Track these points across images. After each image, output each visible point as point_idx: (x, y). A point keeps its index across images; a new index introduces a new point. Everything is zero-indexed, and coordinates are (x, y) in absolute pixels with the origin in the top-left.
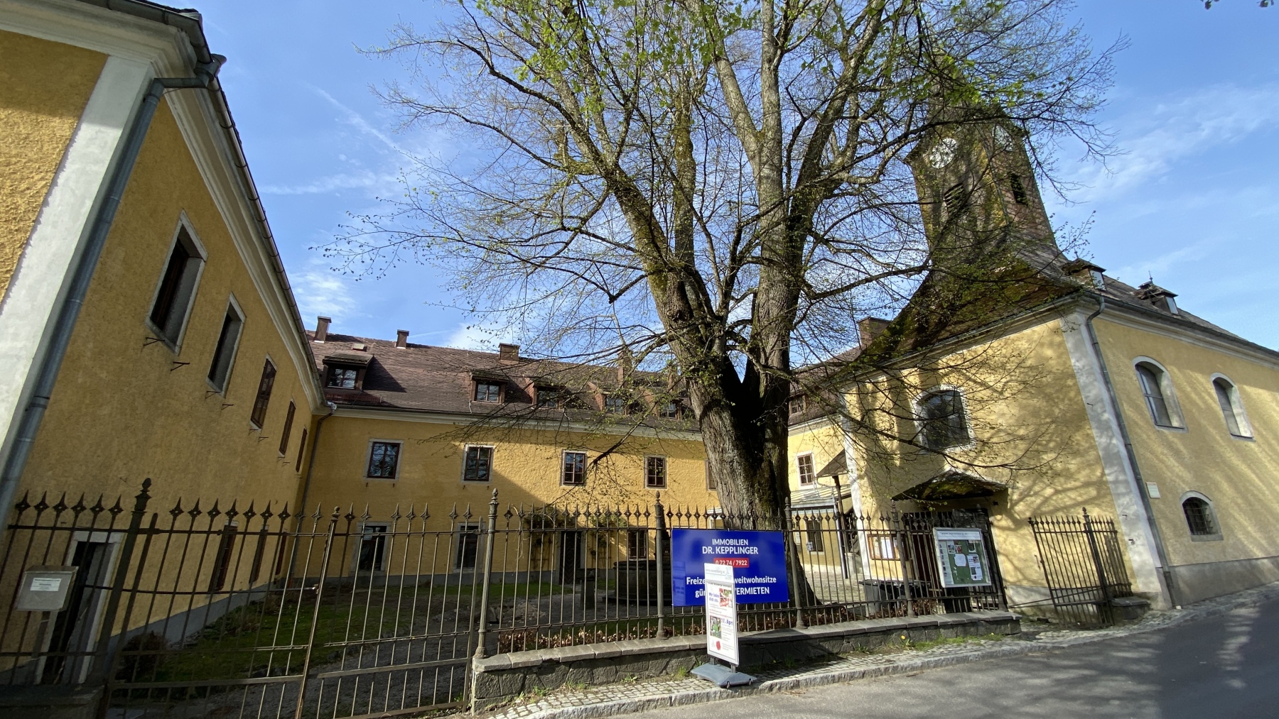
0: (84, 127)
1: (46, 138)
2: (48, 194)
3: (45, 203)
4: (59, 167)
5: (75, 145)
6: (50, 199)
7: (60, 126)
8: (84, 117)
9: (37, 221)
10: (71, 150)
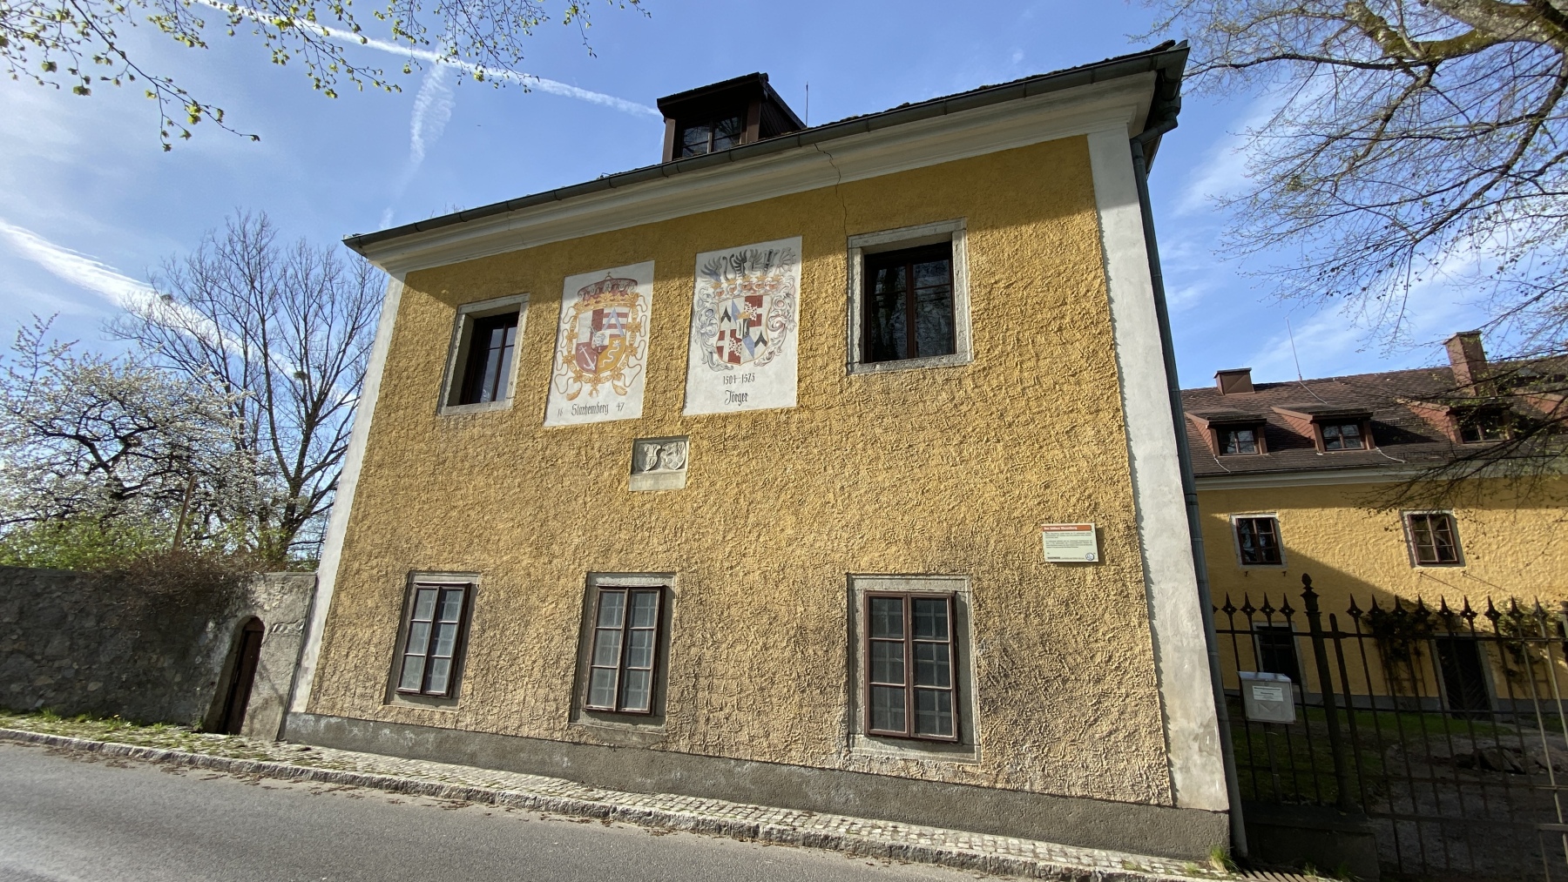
0: (1103, 214)
1: (1078, 238)
2: (1108, 290)
3: (1110, 300)
4: (1104, 262)
5: (1105, 234)
6: (1112, 294)
7: (1081, 222)
8: (1099, 205)
9: (1112, 320)
10: (1104, 240)
